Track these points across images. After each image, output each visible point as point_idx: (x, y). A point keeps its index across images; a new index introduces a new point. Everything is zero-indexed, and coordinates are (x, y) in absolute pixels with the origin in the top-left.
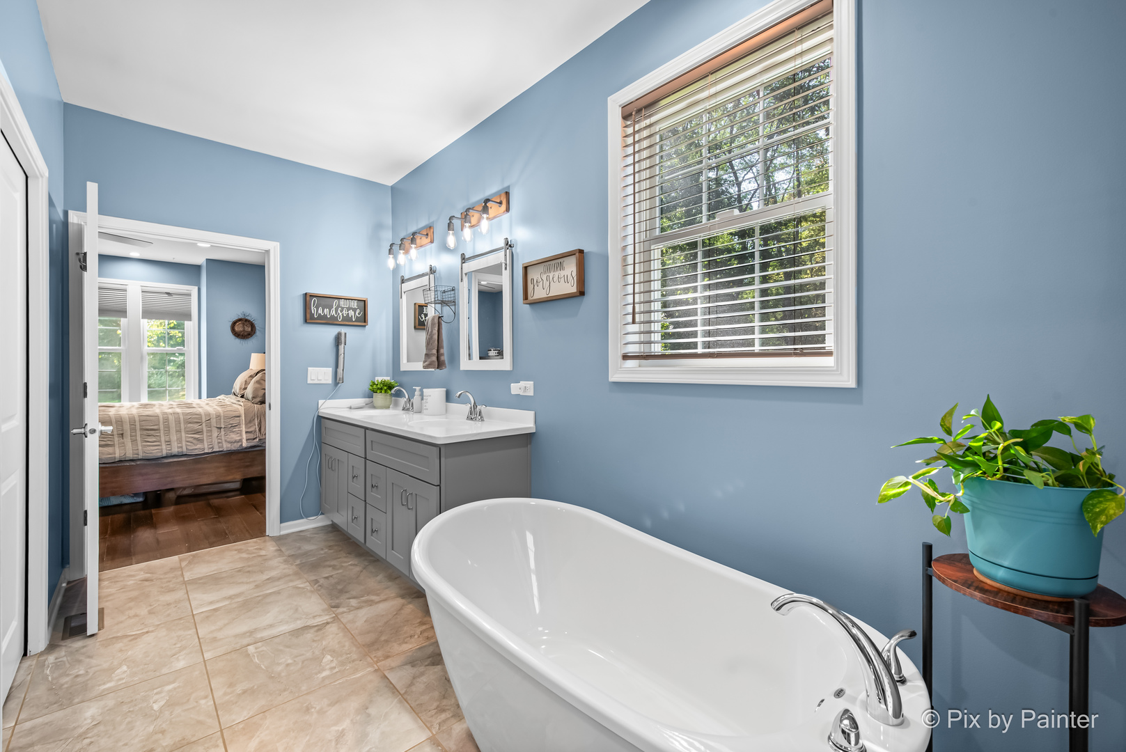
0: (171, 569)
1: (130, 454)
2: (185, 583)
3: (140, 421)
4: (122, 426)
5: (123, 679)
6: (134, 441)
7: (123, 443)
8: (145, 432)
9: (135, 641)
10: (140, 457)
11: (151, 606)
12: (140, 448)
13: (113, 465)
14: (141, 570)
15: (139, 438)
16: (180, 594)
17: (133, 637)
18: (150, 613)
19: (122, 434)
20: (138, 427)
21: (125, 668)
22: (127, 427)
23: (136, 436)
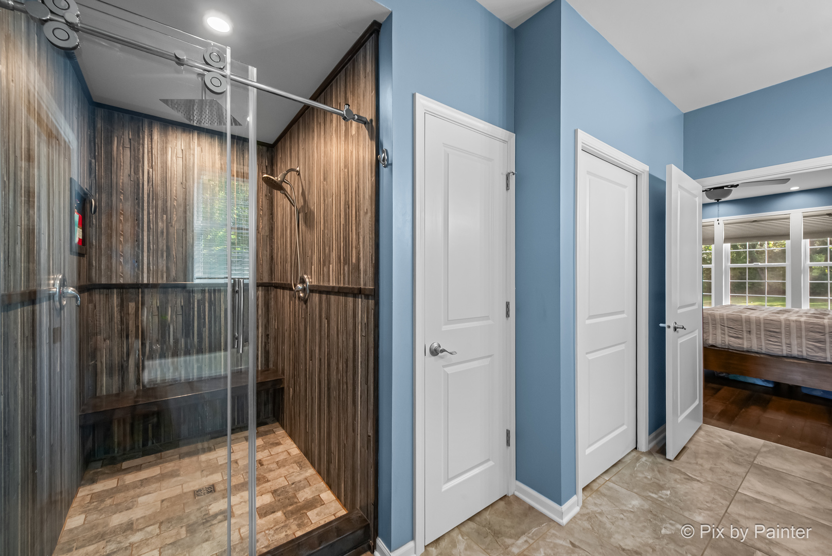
0: (751, 448)
1: (755, 348)
2: (752, 464)
3: (764, 324)
4: (750, 325)
5: (663, 498)
6: (759, 338)
7: (750, 338)
8: (768, 333)
9: (687, 481)
10: (763, 352)
11: (715, 465)
12: (763, 344)
13: (742, 353)
14: (730, 436)
15: (763, 336)
16: (741, 470)
17: (688, 477)
18: (711, 469)
19: (750, 331)
20: (762, 328)
21: (668, 492)
22: (754, 327)
23: (760, 334)
